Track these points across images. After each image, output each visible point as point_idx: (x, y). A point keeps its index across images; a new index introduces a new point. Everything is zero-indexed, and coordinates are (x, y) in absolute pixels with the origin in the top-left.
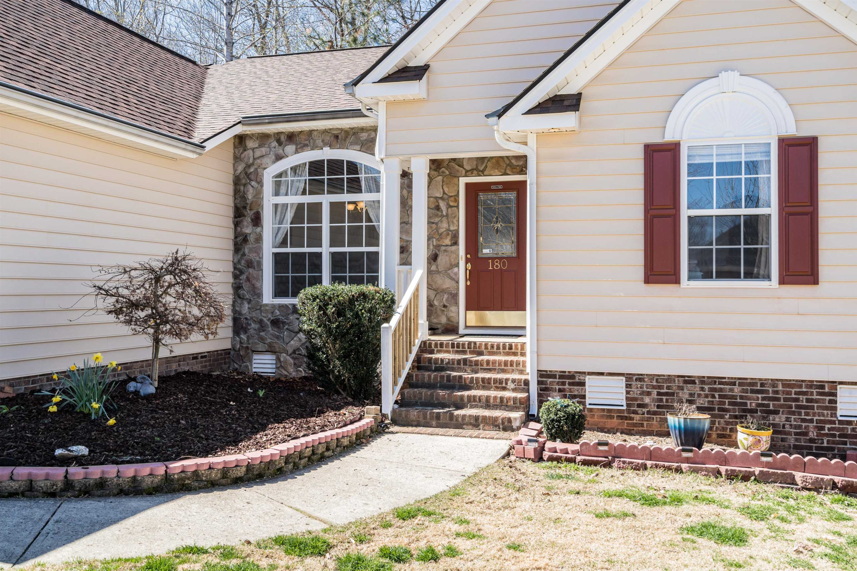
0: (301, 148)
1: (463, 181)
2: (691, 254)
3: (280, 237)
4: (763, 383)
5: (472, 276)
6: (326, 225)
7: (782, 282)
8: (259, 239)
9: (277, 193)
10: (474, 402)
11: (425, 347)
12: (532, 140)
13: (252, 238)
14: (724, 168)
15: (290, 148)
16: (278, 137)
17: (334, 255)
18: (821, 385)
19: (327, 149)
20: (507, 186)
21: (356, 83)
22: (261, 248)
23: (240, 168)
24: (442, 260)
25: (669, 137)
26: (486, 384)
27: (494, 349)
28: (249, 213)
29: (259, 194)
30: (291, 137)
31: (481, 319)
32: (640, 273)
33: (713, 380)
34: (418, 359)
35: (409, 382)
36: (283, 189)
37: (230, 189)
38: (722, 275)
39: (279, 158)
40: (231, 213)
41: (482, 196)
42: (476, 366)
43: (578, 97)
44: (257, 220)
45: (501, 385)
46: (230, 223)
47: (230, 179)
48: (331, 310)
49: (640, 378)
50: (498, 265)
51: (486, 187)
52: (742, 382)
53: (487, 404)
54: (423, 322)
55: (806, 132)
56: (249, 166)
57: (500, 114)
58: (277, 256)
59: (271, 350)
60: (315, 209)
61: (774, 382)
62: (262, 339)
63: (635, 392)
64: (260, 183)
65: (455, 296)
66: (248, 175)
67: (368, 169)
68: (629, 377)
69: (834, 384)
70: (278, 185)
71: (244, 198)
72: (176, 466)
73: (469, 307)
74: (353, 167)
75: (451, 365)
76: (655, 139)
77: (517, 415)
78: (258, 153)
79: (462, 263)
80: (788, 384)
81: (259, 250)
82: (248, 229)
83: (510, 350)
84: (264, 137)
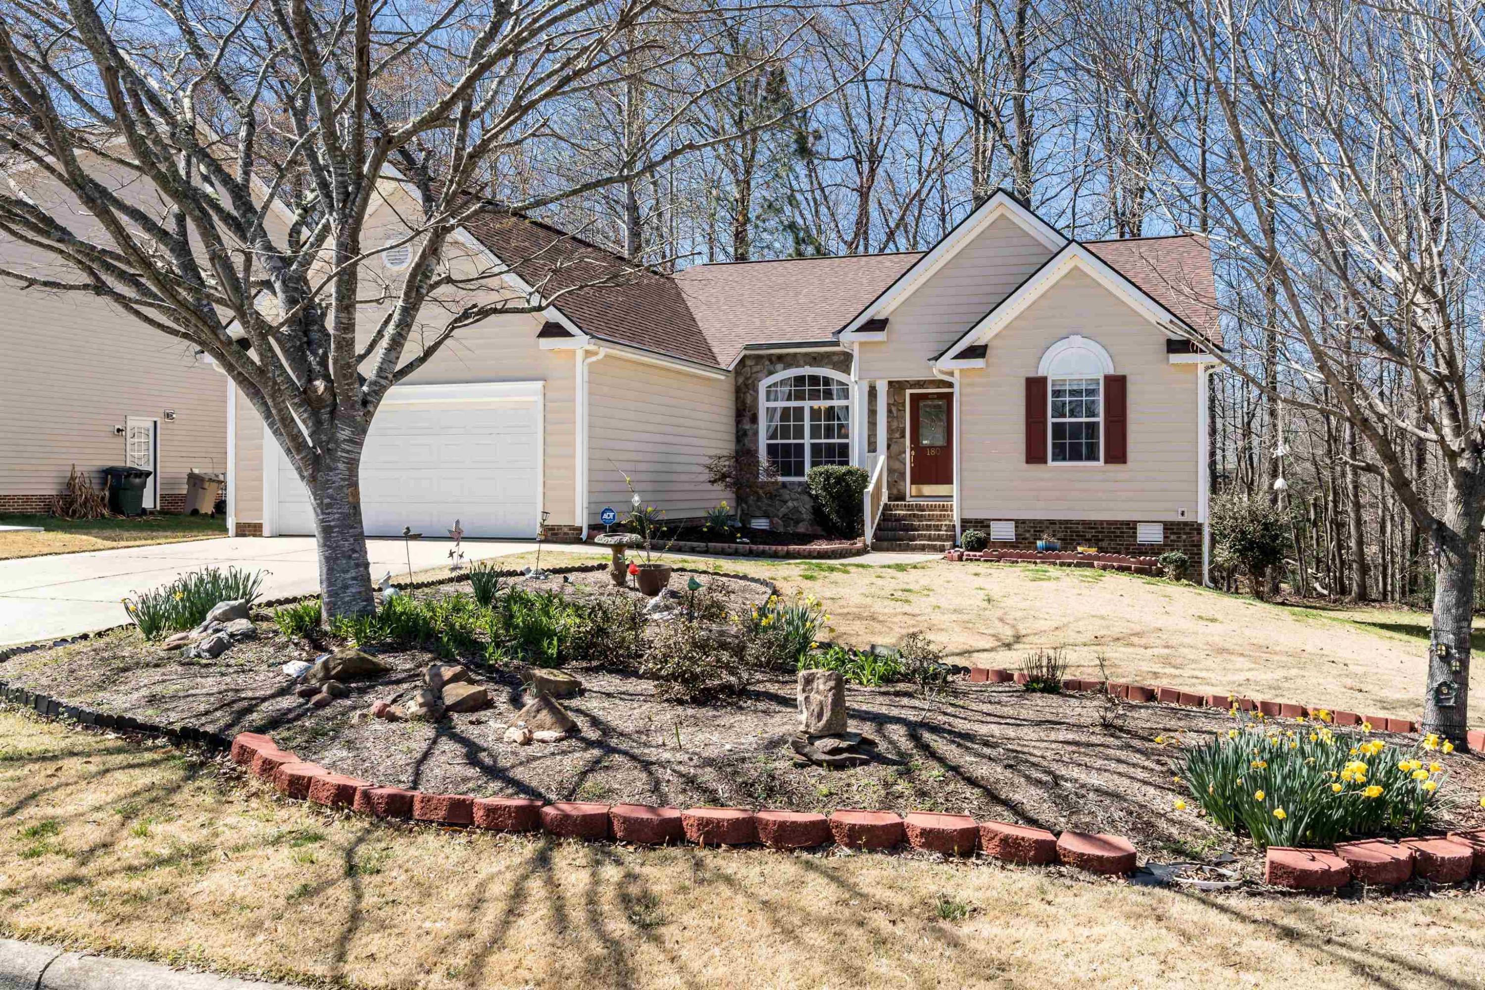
0: (788, 366)
1: (908, 392)
2: (1054, 444)
3: (771, 430)
4: (1095, 522)
5: (916, 460)
6: (807, 423)
7: (1106, 462)
8: (756, 433)
9: (768, 400)
10: (921, 537)
11: (886, 507)
12: (957, 374)
13: (750, 433)
14: (1073, 393)
15: (779, 366)
16: (770, 357)
17: (813, 445)
18: (1127, 523)
19: (807, 368)
20: (940, 396)
21: (840, 331)
22: (757, 441)
23: (741, 380)
24: (894, 448)
25: (1041, 373)
26: (928, 527)
27: (932, 508)
28: (748, 414)
29: (756, 399)
30: (780, 358)
31: (919, 490)
32: (1023, 457)
33: (1067, 522)
34: (883, 514)
35: (879, 528)
36: (772, 397)
37: (732, 397)
38: (1072, 459)
39: (771, 373)
40: (732, 413)
41: (921, 404)
42: (921, 518)
43: (985, 347)
44: (754, 419)
45: (938, 528)
46: (732, 421)
47: (733, 389)
48: (832, 481)
49: (1024, 522)
50: (933, 452)
51: (925, 396)
52: (1084, 522)
53: (930, 538)
54: (885, 491)
55: (1120, 372)
56: (747, 379)
57: (936, 359)
58: (769, 446)
59: (766, 516)
60: (799, 411)
61: (1102, 522)
62: (759, 508)
63: (1021, 530)
64: (757, 392)
65: (903, 475)
66: (746, 386)
67: (840, 383)
68: (1017, 521)
69: (1136, 522)
70: (768, 393)
71: (744, 403)
72: (792, 547)
73: (912, 483)
74: (827, 381)
75: (904, 518)
76: (1032, 375)
77: (948, 544)
78: (755, 369)
79: (908, 450)
80: (1109, 523)
81: (756, 441)
82: (747, 426)
83: (943, 508)
84: (759, 358)
